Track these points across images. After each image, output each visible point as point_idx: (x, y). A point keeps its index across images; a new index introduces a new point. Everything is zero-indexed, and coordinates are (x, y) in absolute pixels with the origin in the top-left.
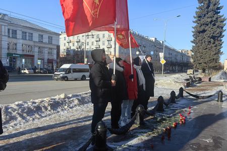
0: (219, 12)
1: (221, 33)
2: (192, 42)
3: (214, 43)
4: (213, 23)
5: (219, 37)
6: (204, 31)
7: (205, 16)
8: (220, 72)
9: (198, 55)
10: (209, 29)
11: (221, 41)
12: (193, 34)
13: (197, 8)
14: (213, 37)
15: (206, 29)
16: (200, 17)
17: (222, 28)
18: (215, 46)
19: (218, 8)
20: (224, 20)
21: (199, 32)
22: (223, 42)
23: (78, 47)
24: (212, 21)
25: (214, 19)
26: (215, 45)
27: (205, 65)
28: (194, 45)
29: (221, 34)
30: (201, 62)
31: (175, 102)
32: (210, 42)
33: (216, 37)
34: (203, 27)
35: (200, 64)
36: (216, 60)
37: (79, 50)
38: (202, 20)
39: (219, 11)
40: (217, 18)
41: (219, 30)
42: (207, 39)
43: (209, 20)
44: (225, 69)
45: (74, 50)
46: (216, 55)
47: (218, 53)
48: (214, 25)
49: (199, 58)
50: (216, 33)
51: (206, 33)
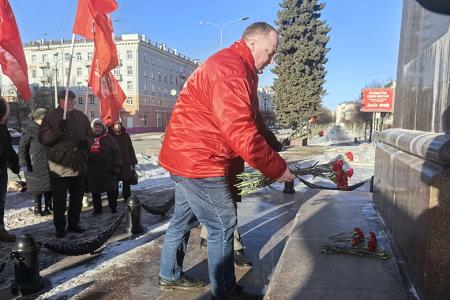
0: (319, 16)
1: (322, 54)
2: (273, 71)
3: (311, 74)
4: (308, 35)
5: (319, 62)
6: (293, 50)
7: (294, 21)
9: (284, 96)
10: (302, 46)
11: (322, 69)
13: (280, 5)
14: (309, 63)
15: (296, 45)
16: (285, 23)
17: (324, 45)
18: (313, 80)
19: (317, 8)
20: (328, 30)
21: (286, 52)
22: (326, 73)
23: (46, 79)
24: (306, 32)
25: (310, 27)
26: (312, 76)
27: (296, 115)
28: (277, 77)
29: (322, 57)
30: (290, 108)
32: (303, 71)
33: (313, 61)
34: (290, 43)
35: (287, 113)
36: (315, 106)
37: (48, 85)
38: (289, 28)
39: (318, 12)
40: (315, 26)
41: (318, 49)
42: (298, 66)
43: (301, 29)
45: (36, 87)
46: (314, 97)
47: (318, 91)
48: (310, 39)
49: (285, 102)
50: (313, 55)
51: (296, 54)
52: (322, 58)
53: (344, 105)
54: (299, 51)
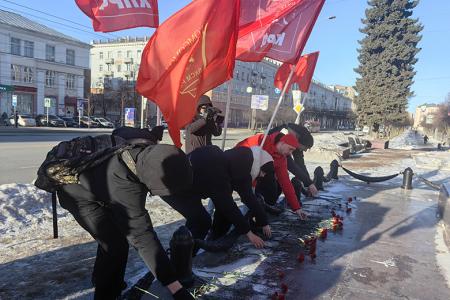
0: (410, 14)
1: (412, 54)
2: (357, 71)
3: (398, 74)
4: (398, 34)
5: (408, 62)
6: (380, 50)
7: (383, 19)
8: (407, 131)
9: (367, 96)
10: (391, 45)
11: (411, 70)
12: (359, 54)
13: (369, 3)
14: (397, 63)
15: (384, 45)
16: (372, 21)
17: (415, 44)
18: (400, 80)
19: (409, 5)
20: (420, 28)
21: (371, 52)
22: (415, 73)
23: (129, 73)
24: (396, 30)
25: (400, 26)
26: (399, 77)
27: (379, 116)
28: (360, 77)
29: (412, 57)
30: (373, 108)
31: (322, 189)
32: (390, 71)
33: (402, 61)
34: (378, 42)
35: (369, 114)
36: (400, 108)
37: (131, 79)
38: (377, 27)
39: (410, 10)
40: (406, 25)
41: (408, 49)
42: (385, 66)
43: (391, 28)
44: (415, 125)
45: (120, 81)
46: (401, 98)
47: (405, 93)
48: (400, 38)
49: (368, 103)
50: (402, 54)
51: (383, 53)
52: (411, 59)
53: (423, 108)
54: (386, 51)
